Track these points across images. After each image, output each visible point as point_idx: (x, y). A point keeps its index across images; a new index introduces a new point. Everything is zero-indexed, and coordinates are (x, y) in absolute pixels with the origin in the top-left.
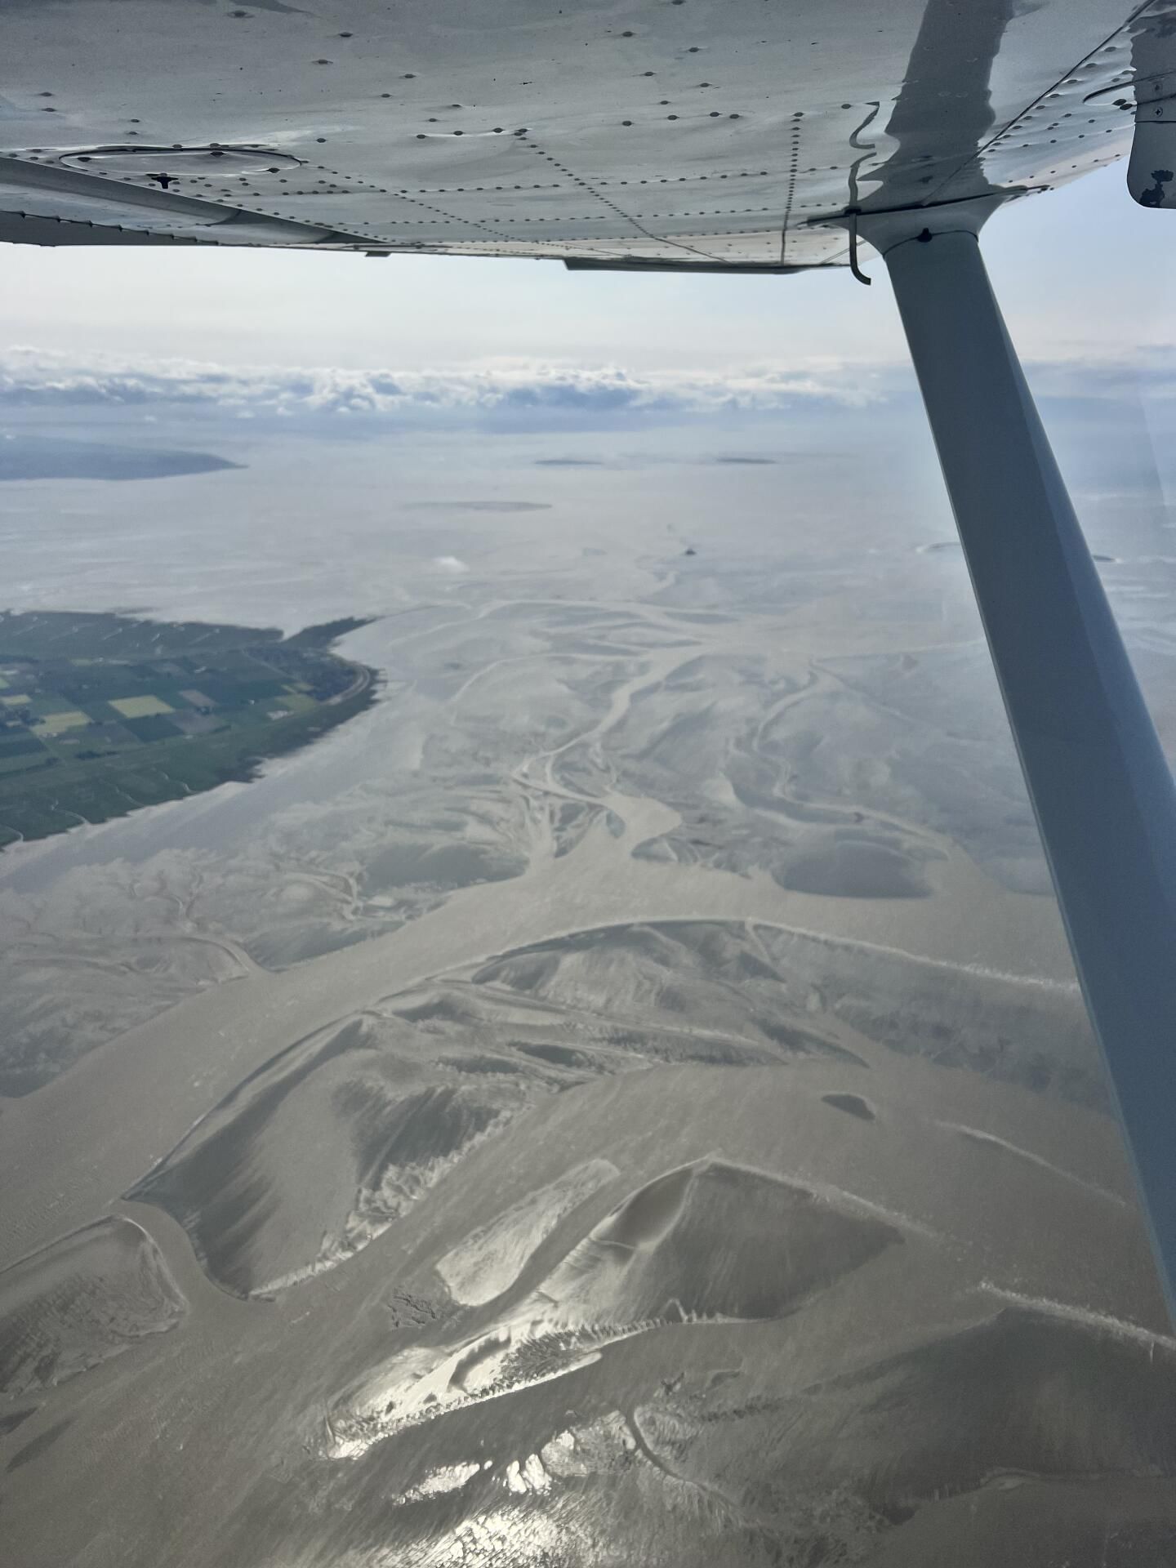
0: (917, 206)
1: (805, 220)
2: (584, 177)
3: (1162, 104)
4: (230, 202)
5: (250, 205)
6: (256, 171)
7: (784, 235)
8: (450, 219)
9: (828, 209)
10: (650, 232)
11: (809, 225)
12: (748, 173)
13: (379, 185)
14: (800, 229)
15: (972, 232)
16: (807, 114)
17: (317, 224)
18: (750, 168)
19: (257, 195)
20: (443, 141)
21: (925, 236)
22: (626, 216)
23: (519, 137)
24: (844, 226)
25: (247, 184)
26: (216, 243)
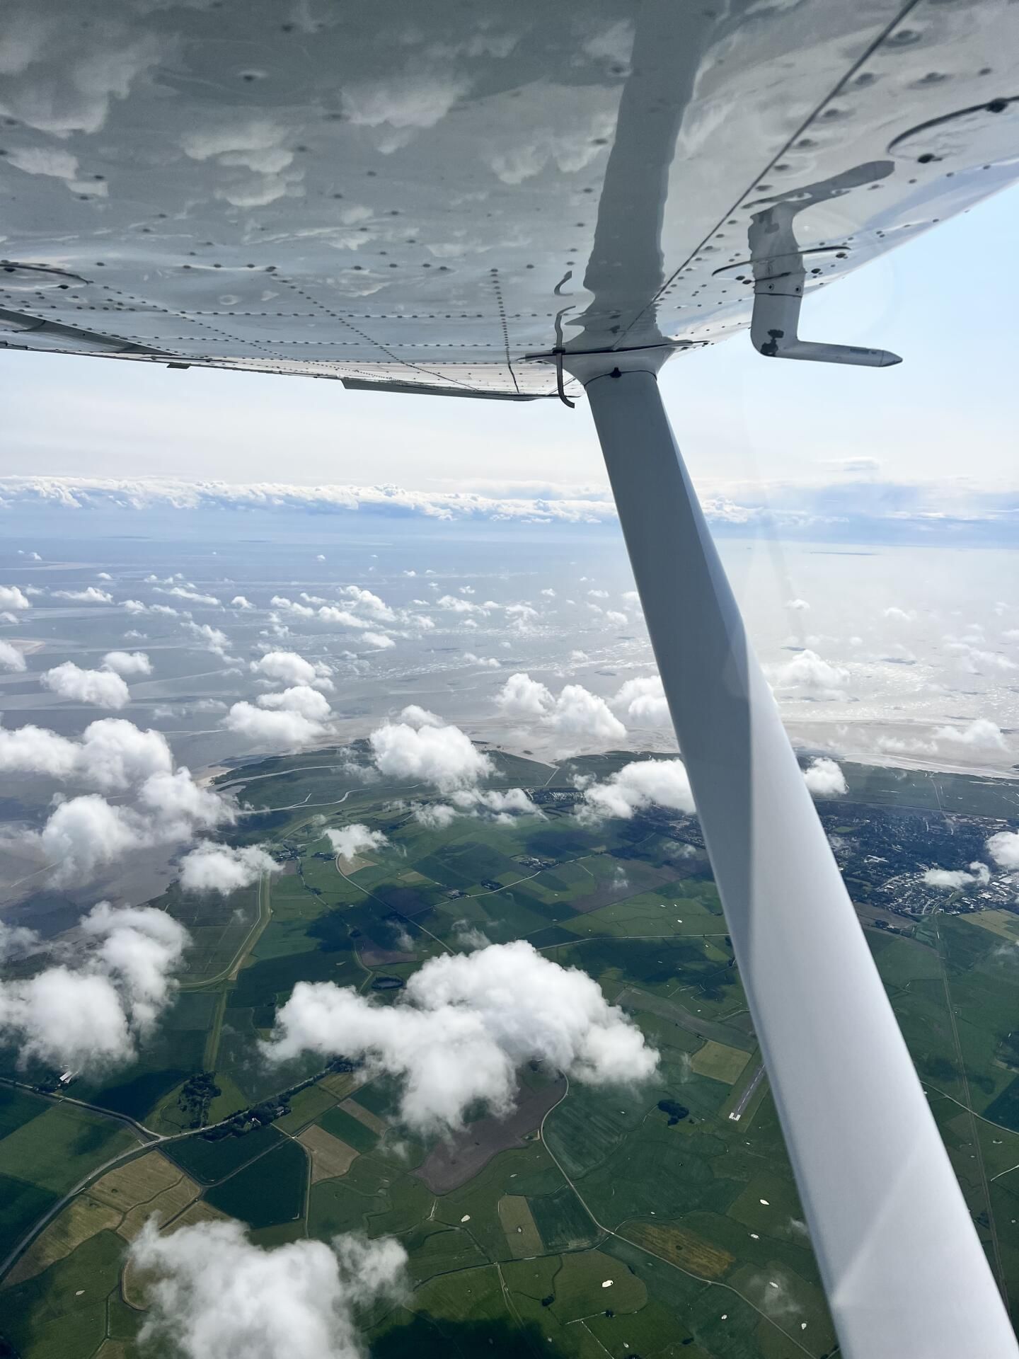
0: (608, 350)
1: (524, 356)
2: (333, 310)
3: (773, 281)
4: (31, 312)
5: (50, 316)
6: (48, 287)
7: (510, 368)
8: (228, 338)
9: (537, 349)
10: (400, 359)
11: (526, 361)
12: (467, 315)
13: (161, 305)
14: (521, 363)
15: (653, 372)
16: (501, 271)
17: (113, 336)
18: (468, 311)
19: (54, 307)
20: (205, 272)
21: (616, 373)
22: (376, 344)
23: (271, 273)
24: (552, 362)
25: (43, 298)
26: (26, 348)
